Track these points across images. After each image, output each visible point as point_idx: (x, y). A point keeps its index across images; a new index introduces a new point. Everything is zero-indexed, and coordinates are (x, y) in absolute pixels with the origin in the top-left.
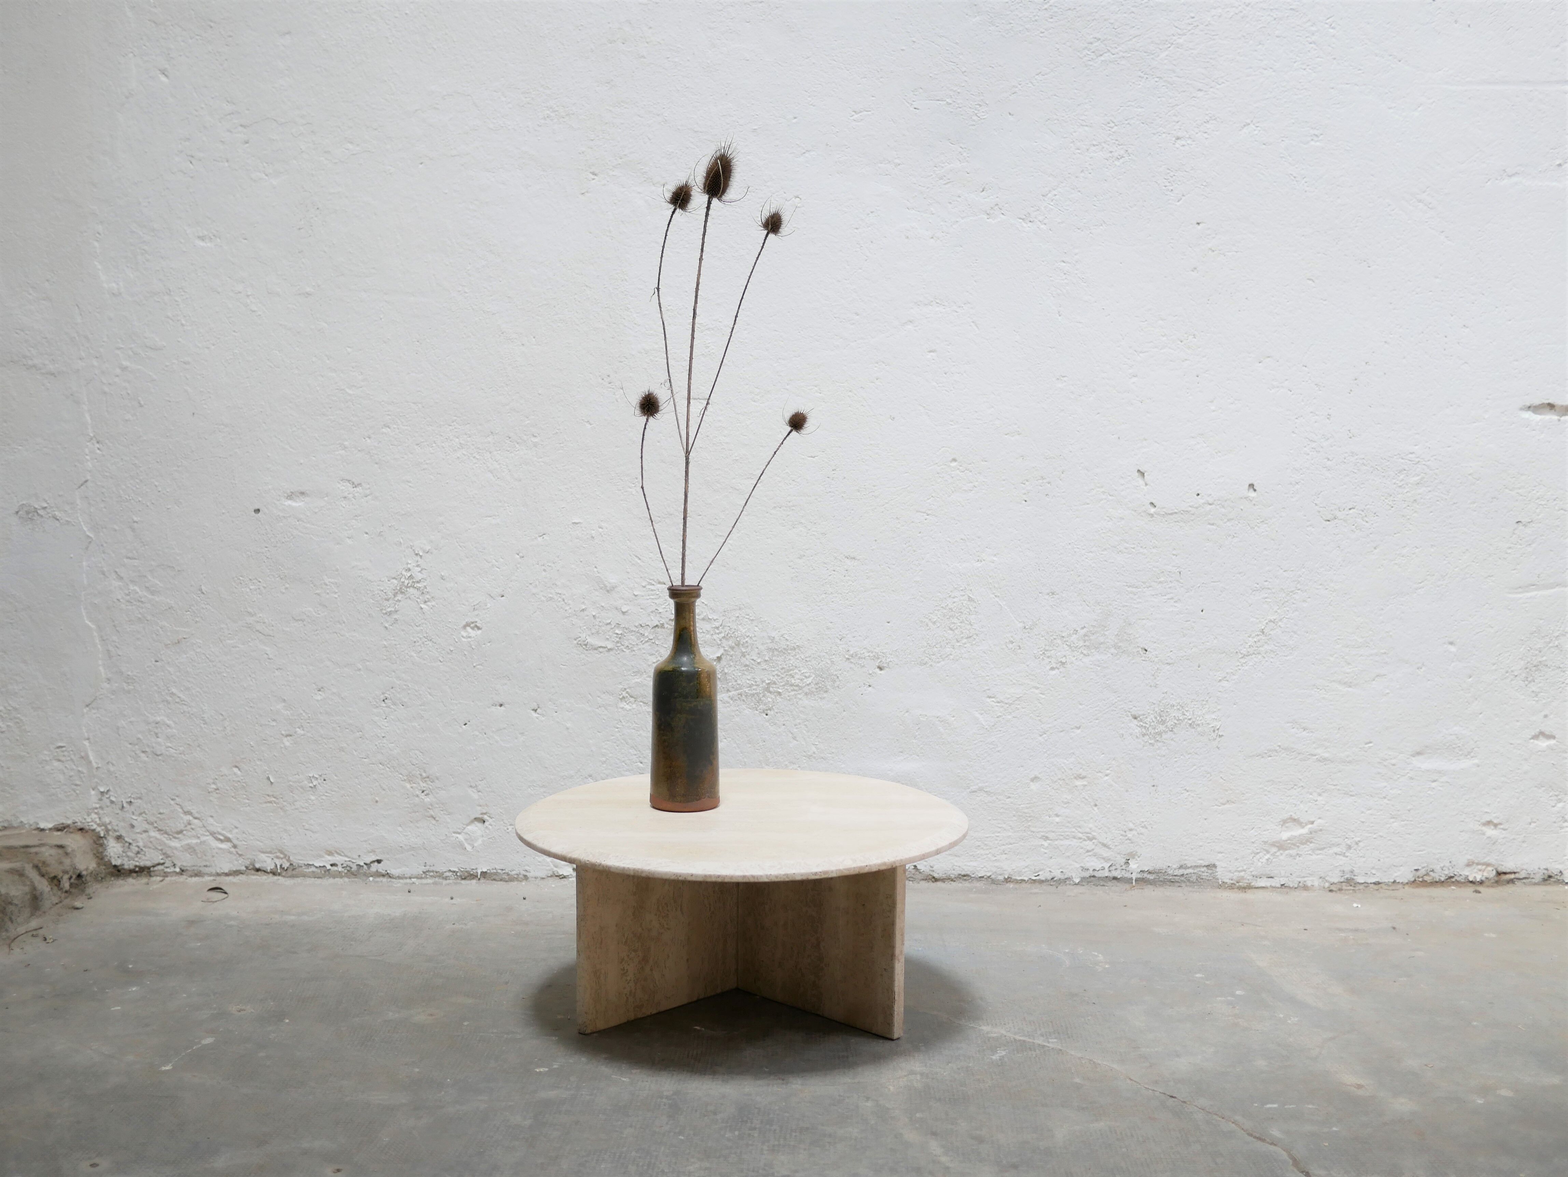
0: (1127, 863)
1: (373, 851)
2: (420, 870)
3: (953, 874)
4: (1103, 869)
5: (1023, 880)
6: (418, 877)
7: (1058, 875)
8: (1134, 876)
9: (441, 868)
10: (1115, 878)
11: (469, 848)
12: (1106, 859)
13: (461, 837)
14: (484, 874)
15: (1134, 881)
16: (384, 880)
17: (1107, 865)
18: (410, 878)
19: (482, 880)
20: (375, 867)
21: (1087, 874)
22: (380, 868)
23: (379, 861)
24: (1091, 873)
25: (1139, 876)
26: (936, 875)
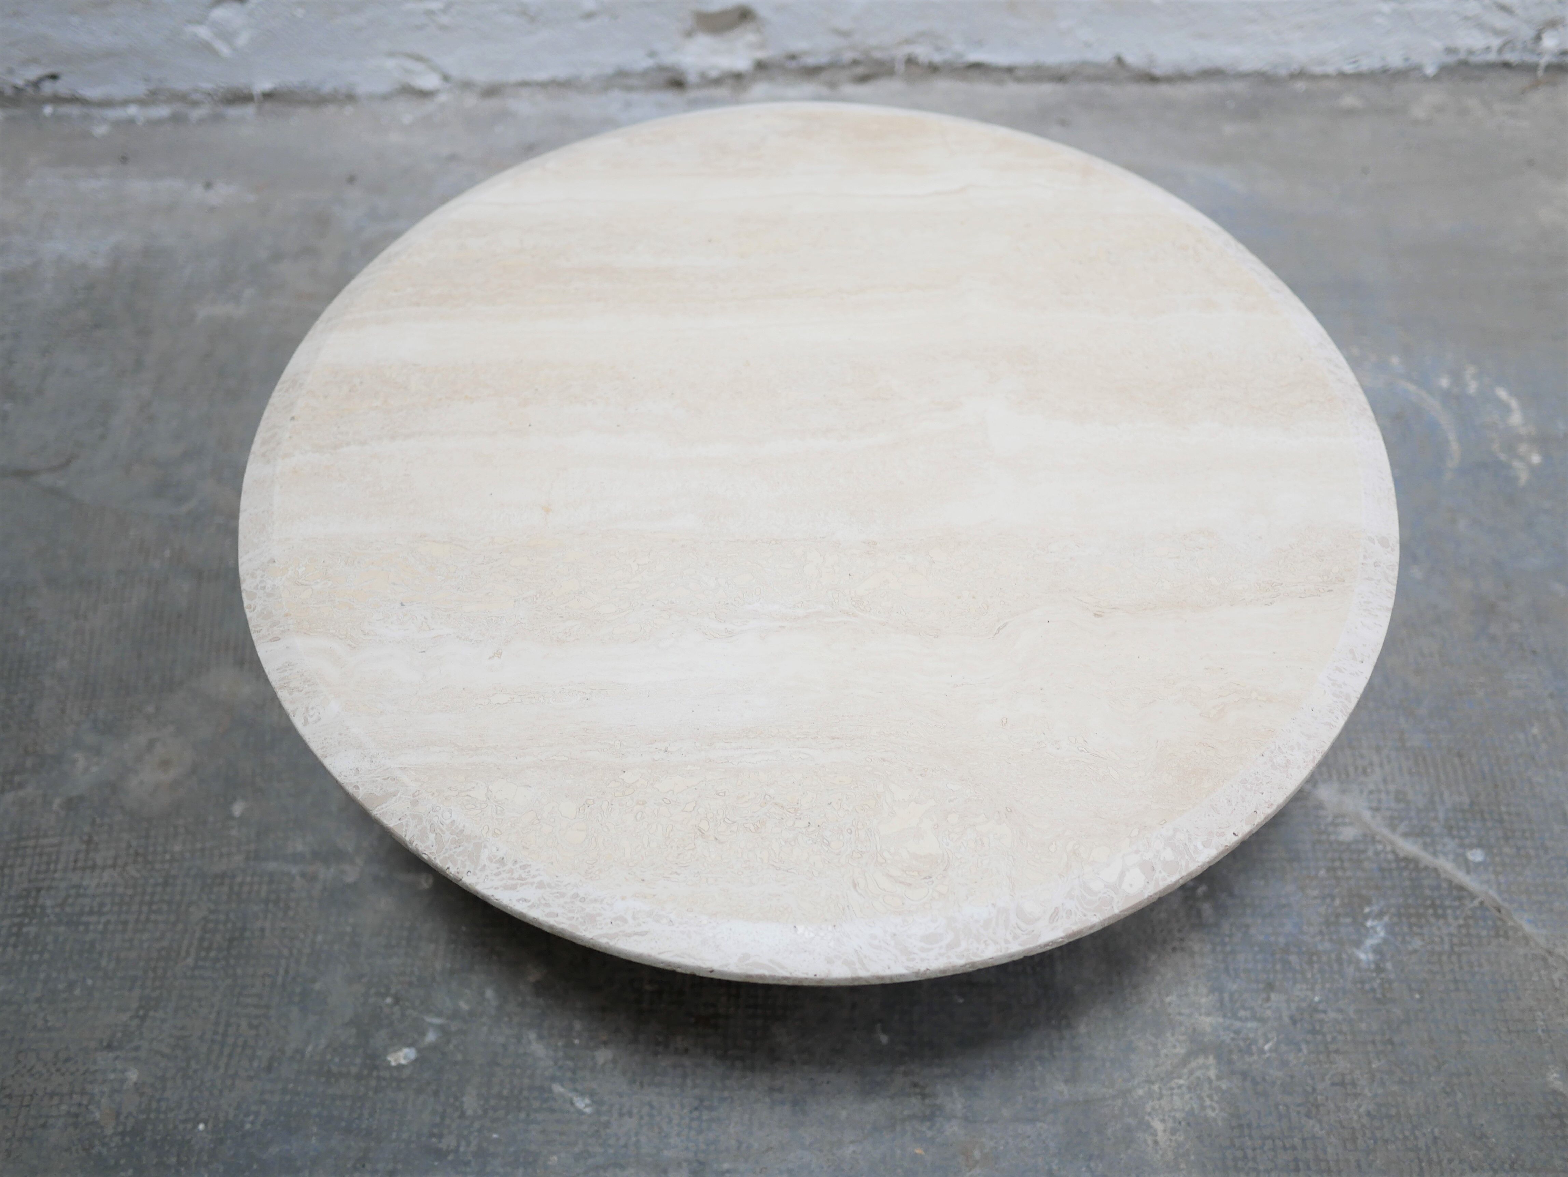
0: (1538, 38)
1: (34, 61)
2: (141, 89)
3: (1191, 68)
4: (1488, 49)
5: (1326, 76)
6: (141, 102)
7: (1396, 61)
8: (1544, 61)
9: (181, 85)
10: (1506, 65)
11: (224, 49)
12: (1497, 33)
13: (203, 32)
14: (268, 96)
15: (1540, 73)
16: (75, 111)
17: (1495, 42)
18: (125, 103)
19: (268, 106)
20: (48, 88)
21: (1451, 60)
22: (61, 87)
23: (54, 77)
24: (1462, 56)
25: (1555, 60)
26: (1158, 72)
